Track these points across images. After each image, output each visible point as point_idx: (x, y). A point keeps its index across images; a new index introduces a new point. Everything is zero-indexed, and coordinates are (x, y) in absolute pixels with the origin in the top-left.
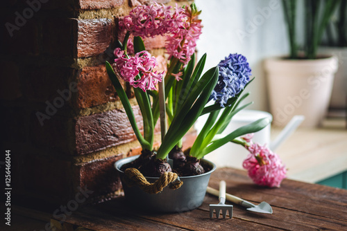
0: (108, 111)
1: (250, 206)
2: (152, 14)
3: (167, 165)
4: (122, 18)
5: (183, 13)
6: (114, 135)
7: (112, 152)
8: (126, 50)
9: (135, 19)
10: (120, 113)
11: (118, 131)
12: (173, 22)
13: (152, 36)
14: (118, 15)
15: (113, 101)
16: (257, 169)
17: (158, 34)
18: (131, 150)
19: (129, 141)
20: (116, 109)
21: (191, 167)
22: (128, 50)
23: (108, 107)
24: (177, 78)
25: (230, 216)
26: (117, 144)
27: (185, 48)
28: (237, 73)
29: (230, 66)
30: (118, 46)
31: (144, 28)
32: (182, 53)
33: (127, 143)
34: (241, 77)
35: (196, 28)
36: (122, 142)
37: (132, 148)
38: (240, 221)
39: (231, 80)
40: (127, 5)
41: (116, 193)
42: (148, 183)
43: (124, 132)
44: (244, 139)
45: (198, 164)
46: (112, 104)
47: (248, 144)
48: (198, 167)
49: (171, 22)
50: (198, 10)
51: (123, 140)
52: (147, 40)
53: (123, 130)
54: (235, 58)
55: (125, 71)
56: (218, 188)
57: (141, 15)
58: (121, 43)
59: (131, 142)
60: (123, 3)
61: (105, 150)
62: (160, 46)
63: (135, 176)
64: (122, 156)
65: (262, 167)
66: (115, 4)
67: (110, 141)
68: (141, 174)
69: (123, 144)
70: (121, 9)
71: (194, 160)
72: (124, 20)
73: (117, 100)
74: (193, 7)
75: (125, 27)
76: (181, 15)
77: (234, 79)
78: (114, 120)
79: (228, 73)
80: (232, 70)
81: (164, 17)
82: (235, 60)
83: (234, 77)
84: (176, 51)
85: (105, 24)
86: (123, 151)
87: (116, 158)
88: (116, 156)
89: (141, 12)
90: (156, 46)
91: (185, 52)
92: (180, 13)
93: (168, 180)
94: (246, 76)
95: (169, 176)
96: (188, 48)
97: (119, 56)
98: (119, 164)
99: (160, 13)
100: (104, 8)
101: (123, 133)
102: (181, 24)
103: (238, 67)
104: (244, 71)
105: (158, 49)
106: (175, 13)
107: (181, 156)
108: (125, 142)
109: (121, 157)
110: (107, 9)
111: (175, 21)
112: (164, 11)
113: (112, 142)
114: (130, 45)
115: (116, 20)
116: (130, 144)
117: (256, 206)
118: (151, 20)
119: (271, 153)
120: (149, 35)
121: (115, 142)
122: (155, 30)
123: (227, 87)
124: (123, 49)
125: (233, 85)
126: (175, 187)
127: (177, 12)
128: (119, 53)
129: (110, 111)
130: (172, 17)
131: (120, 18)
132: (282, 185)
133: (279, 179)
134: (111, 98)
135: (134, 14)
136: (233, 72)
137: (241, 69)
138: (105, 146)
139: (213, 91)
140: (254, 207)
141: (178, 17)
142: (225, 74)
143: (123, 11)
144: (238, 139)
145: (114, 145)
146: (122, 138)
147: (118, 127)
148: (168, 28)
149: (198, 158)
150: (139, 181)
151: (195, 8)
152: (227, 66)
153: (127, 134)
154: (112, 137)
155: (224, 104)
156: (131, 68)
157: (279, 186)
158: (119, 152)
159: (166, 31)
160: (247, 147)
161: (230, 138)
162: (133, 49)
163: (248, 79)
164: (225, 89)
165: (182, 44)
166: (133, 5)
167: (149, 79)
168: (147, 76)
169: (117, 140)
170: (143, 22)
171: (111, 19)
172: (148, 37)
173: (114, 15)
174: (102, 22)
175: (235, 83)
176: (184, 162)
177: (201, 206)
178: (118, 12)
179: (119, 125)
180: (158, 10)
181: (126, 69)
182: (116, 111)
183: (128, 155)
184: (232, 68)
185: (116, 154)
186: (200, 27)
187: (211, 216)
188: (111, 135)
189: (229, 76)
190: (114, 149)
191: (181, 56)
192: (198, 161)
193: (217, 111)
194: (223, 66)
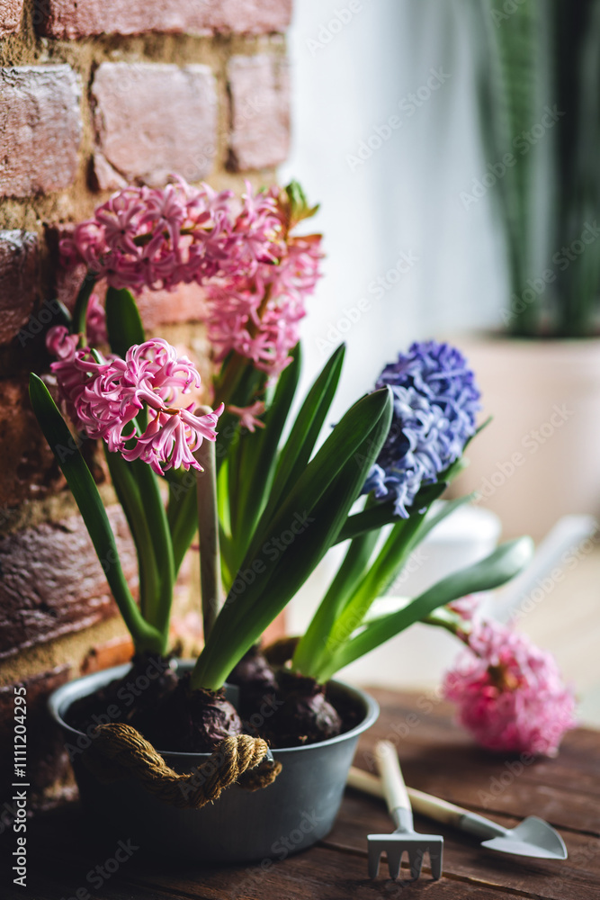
0: (23, 530)
1: (491, 834)
2: (171, 215)
3: (228, 709)
4: (69, 227)
5: (271, 214)
6: (44, 608)
7: (37, 663)
8: (83, 332)
9: (116, 234)
10: (60, 536)
11: (56, 594)
12: (239, 243)
13: (168, 285)
14: (55, 217)
15: (41, 496)
16: (489, 699)
17: (188, 281)
18: (93, 653)
19: (88, 621)
20: (49, 522)
21: (301, 709)
22: (91, 333)
23: (24, 516)
24: (249, 420)
25: (434, 870)
26: (52, 634)
27: (273, 323)
28: (443, 406)
29: (418, 381)
30: (59, 319)
31: (146, 261)
32: (261, 341)
33: (83, 630)
34: (453, 417)
35: (305, 258)
36: (66, 628)
37: (97, 645)
38: (470, 889)
39: (426, 429)
40: (81, 185)
41: (49, 792)
42: (171, 772)
43: (72, 593)
44: (456, 610)
45: (319, 700)
46: (37, 509)
47: (465, 626)
48: (323, 708)
49: (231, 242)
50: (311, 203)
51: (71, 619)
52: (149, 300)
53: (71, 588)
54: (431, 355)
55: (93, 405)
56: (374, 770)
57: (135, 221)
58: (65, 310)
59: (95, 626)
60: (72, 180)
61: (16, 657)
62: (183, 316)
63: (130, 750)
64: (66, 672)
65: (507, 696)
66: (47, 185)
67: (34, 627)
68: (147, 744)
69: (71, 634)
70: (64, 200)
71: (307, 687)
72: (77, 236)
73: (52, 493)
74: (296, 195)
75: (79, 258)
76: (263, 220)
77: (433, 426)
78: (43, 559)
79: (414, 405)
80: (424, 395)
81: (209, 224)
82: (431, 363)
83: (433, 419)
84: (246, 334)
85: (18, 250)
86: (69, 656)
87: (50, 682)
88: (48, 676)
89: (136, 211)
90: (170, 317)
91: (272, 337)
92: (261, 212)
93: (240, 763)
94: (470, 414)
95: (241, 749)
96: (282, 324)
97: (63, 353)
98: (63, 698)
99: (196, 212)
100: (14, 198)
101: (70, 599)
102: (263, 250)
103: (444, 385)
104: (462, 399)
105: (175, 324)
106: (245, 215)
107: (260, 670)
108: (77, 626)
109: (64, 678)
110: (21, 201)
111: (245, 238)
112: (209, 203)
113: (35, 629)
114: (94, 314)
115: (51, 234)
116: (90, 634)
117: (509, 832)
118: (167, 236)
119: (535, 652)
120: (158, 284)
121: (46, 629)
122: (180, 267)
123: (415, 452)
124: (74, 329)
125: (431, 446)
126: (259, 784)
127: (252, 209)
128: (64, 343)
129: (29, 531)
130: (233, 223)
131: (61, 228)
132: (564, 749)
133: (555, 729)
134: (34, 488)
135: (113, 217)
136: (432, 403)
137: (452, 391)
138: (17, 644)
139: (374, 467)
140: (501, 835)
141: (255, 226)
142: (405, 409)
143: (71, 207)
144: (440, 613)
145: (42, 638)
146: (67, 615)
147: (54, 579)
148: (223, 263)
149: (321, 681)
150: (142, 766)
151: (302, 197)
152: (409, 383)
153: (84, 602)
154: (39, 615)
155: (406, 507)
156: (113, 396)
157: (552, 751)
158: (57, 659)
159: (213, 269)
160: (465, 638)
161: (419, 612)
162: (103, 327)
163: (472, 422)
164: (410, 458)
165: (260, 311)
166: (103, 184)
167: (177, 434)
168: (170, 423)
169: (50, 622)
170: (140, 241)
171: (35, 234)
172: (153, 289)
173: (44, 219)
174: (9, 244)
175: (439, 440)
176: (271, 690)
177: (332, 833)
178: (55, 208)
179: (58, 573)
180: (192, 204)
181: (95, 398)
182: (48, 529)
183: (85, 669)
184: (426, 389)
185: (47, 668)
186: (316, 258)
187: (372, 871)
188: (35, 607)
189: (419, 415)
190: (41, 653)
191: (259, 350)
192: (319, 691)
193: (372, 534)
194: (396, 382)
